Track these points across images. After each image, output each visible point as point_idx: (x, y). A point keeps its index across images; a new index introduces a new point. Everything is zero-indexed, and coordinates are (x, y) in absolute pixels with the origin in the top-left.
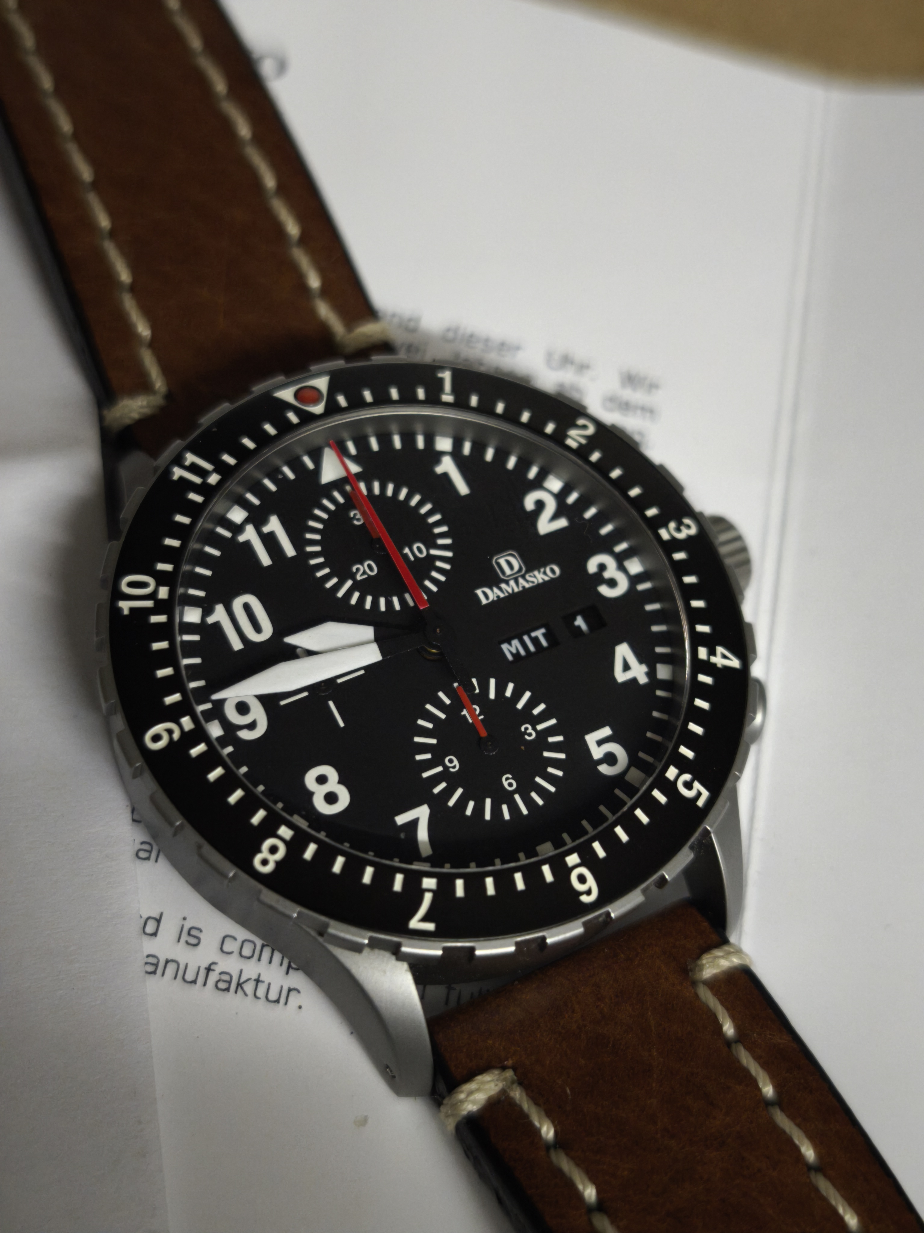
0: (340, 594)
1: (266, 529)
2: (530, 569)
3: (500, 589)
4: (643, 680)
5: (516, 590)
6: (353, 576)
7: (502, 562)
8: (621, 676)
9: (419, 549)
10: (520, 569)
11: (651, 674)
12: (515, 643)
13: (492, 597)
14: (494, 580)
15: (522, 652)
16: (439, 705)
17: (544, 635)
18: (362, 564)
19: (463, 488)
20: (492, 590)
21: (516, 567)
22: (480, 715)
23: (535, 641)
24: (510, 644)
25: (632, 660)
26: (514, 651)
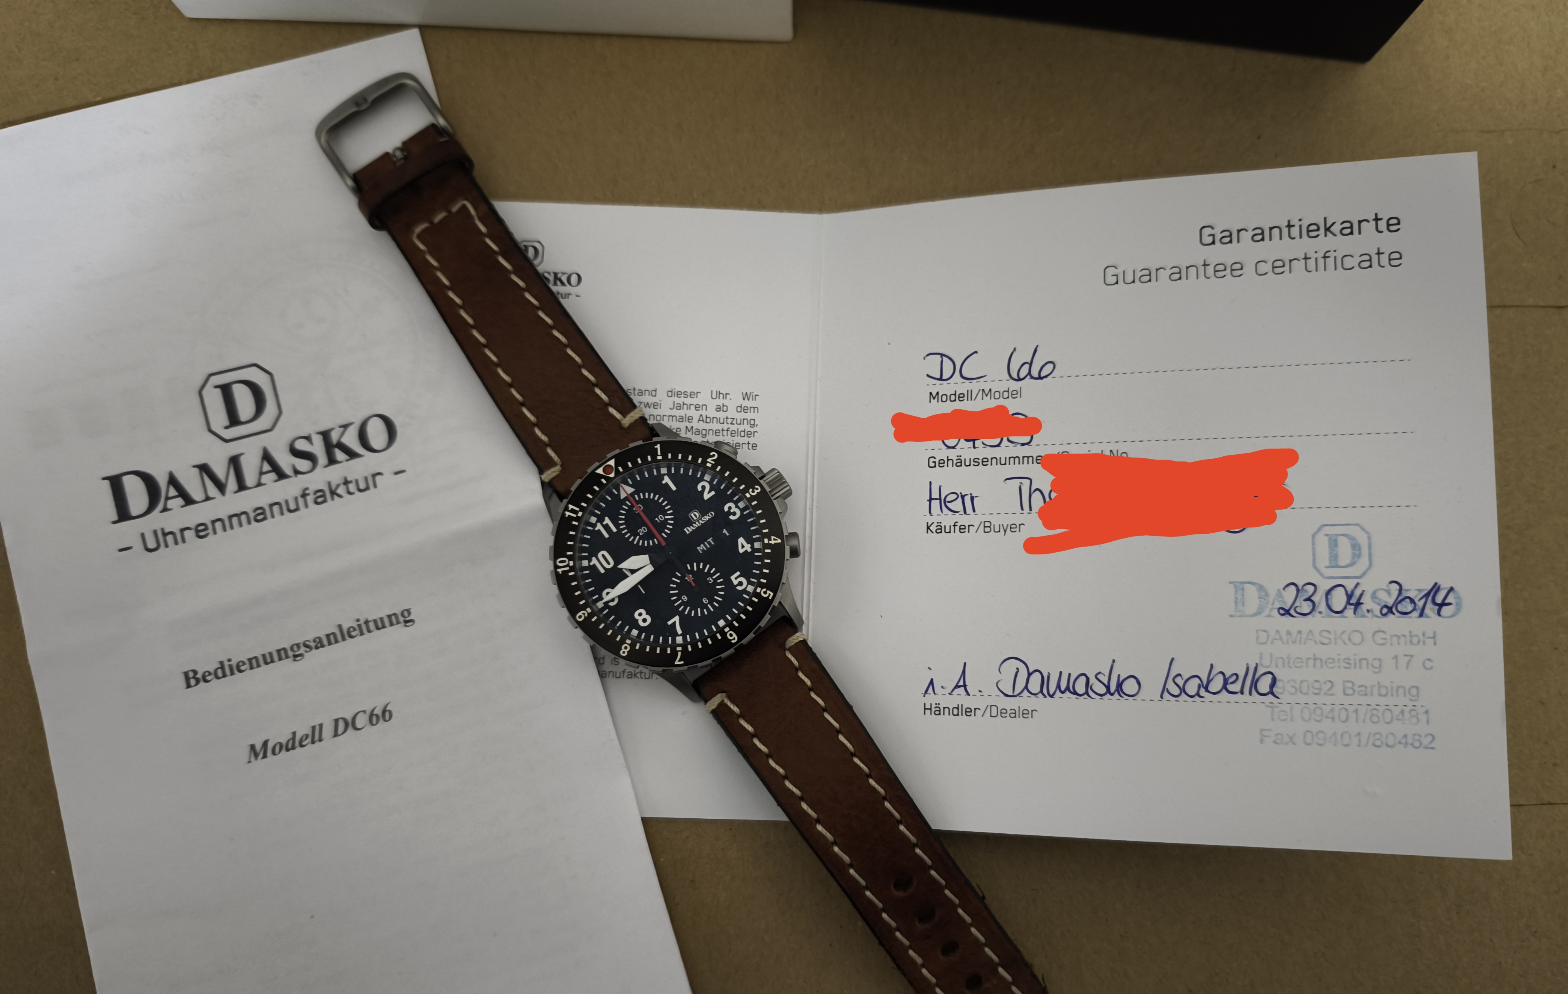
0: (635, 543)
1: (604, 523)
2: (703, 516)
3: (693, 526)
4: (749, 550)
5: (699, 525)
6: (638, 534)
7: (692, 515)
8: (741, 551)
9: (661, 517)
10: (699, 516)
11: (752, 547)
12: (702, 545)
13: (690, 530)
14: (690, 523)
15: (705, 549)
16: (677, 577)
17: (712, 540)
18: (641, 529)
19: (674, 488)
20: (690, 527)
21: (698, 516)
22: (692, 577)
23: (709, 543)
24: (700, 546)
25: (745, 543)
26: (702, 549)
